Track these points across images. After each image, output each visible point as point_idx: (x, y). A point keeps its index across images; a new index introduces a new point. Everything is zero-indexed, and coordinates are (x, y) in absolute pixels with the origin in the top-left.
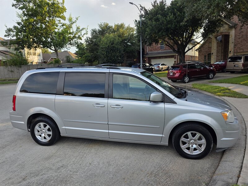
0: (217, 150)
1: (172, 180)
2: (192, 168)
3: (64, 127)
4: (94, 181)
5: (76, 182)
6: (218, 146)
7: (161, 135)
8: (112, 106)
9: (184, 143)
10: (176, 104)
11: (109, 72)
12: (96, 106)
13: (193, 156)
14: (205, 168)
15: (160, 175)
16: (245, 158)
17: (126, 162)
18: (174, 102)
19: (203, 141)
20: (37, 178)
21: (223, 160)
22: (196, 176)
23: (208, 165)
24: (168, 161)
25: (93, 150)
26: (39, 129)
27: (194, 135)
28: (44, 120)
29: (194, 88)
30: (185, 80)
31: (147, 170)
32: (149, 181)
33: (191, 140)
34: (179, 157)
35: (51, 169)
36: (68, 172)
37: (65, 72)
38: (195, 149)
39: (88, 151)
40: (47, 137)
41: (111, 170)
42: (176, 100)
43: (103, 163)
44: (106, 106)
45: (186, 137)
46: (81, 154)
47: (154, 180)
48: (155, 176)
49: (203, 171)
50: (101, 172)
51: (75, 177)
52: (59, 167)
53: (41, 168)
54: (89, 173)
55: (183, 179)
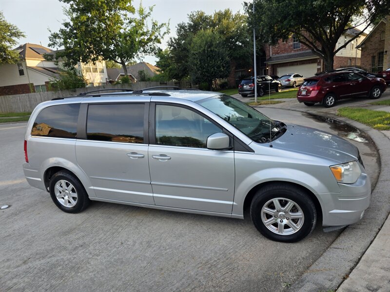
0: (326, 229)
1: (234, 275)
2: (276, 258)
3: (92, 187)
4: (117, 270)
5: (91, 270)
6: (325, 222)
7: (231, 203)
8: (154, 157)
9: (268, 216)
10: (254, 152)
11: (149, 101)
12: (132, 157)
13: (283, 237)
14: (298, 258)
15: (219, 266)
16: (372, 245)
17: (175, 242)
18: (250, 150)
19: (300, 214)
20: (43, 261)
21: (334, 245)
22: (276, 271)
23: (305, 252)
24: (241, 243)
25: (134, 222)
26: (61, 189)
27: (283, 204)
28: (65, 175)
29: (341, 116)
30: (327, 102)
31: (202, 257)
32: (197, 274)
33: (280, 211)
34: (261, 238)
35: (65, 249)
36: (87, 254)
37: (88, 103)
38: (286, 227)
39: (126, 223)
40: (72, 200)
41: (147, 255)
42: (253, 145)
43: (141, 243)
44: (146, 157)
45: (272, 206)
46: (115, 227)
47: (205, 274)
48: (210, 267)
49: (293, 263)
50: (133, 257)
51: (92, 264)
52: (77, 245)
53: (53, 246)
54: (115, 257)
55: (253, 275)
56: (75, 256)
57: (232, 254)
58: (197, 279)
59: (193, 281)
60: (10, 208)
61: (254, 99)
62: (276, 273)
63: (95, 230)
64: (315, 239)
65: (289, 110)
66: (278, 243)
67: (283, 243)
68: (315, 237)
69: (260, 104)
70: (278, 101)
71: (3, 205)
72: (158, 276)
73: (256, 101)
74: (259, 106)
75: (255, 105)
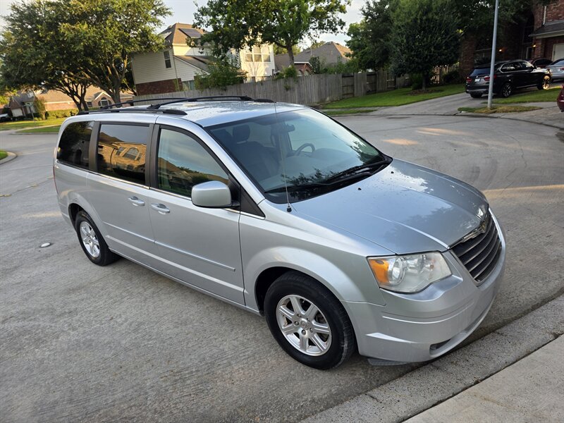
1: (195, 401)
4: (76, 355)
7: (242, 290)
8: (152, 205)
10: (265, 216)
11: (154, 122)
14: (305, 397)
15: (188, 382)
17: (169, 332)
18: (260, 213)
19: (326, 328)
20: (20, 324)
22: (254, 411)
23: (325, 390)
25: (150, 291)
26: (86, 233)
32: (152, 387)
33: (301, 317)
35: (53, 312)
36: (66, 325)
39: (141, 290)
40: (96, 249)
41: (123, 342)
42: (265, 205)
43: (131, 325)
44: (146, 205)
46: (124, 294)
47: (161, 390)
48: (176, 381)
49: (290, 404)
50: (105, 342)
51: (60, 339)
52: (67, 311)
53: (44, 306)
54: (88, 337)
55: (219, 408)
56: (53, 325)
57: (221, 367)
58: (146, 393)
59: (140, 395)
60: (49, 247)
61: (487, 103)
62: (251, 414)
63: (102, 292)
64: (361, 371)
65: (541, 124)
66: (300, 364)
67: (306, 367)
68: (363, 368)
69: (494, 112)
70: (530, 107)
71: (46, 242)
72: (109, 375)
73: (489, 106)
74: (491, 115)
75: (486, 113)
